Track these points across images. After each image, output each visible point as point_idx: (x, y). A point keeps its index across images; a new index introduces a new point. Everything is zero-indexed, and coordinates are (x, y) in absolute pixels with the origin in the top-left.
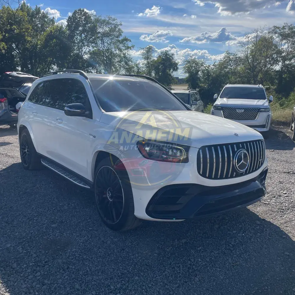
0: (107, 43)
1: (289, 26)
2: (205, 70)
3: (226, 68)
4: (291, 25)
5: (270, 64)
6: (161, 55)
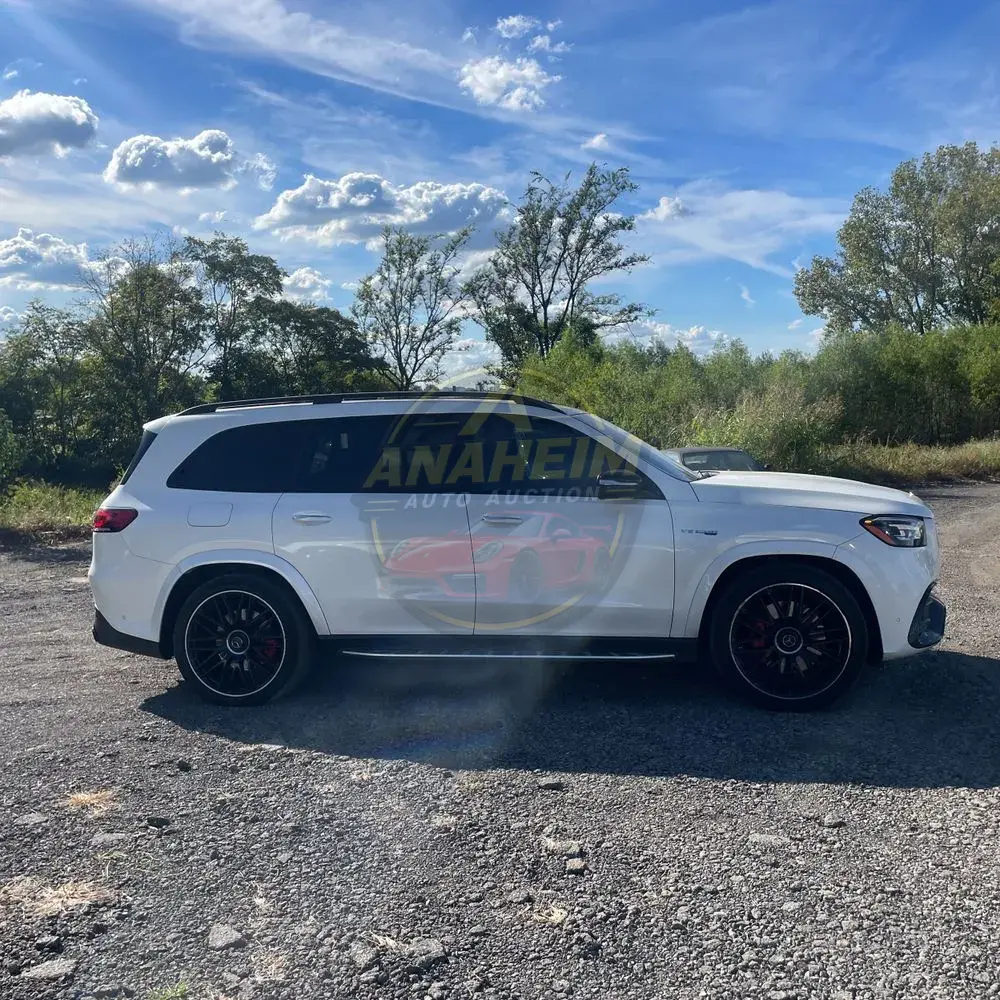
1: (231, 243)
4: (237, 240)
5: (177, 347)
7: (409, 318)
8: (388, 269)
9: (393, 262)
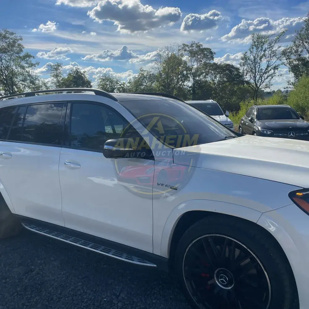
0: (5, 60)
1: (197, 44)
2: (121, 88)
3: (142, 85)
4: (198, 43)
5: (182, 80)
6: (71, 73)
7: (260, 66)
8: (253, 48)
9: (255, 46)
